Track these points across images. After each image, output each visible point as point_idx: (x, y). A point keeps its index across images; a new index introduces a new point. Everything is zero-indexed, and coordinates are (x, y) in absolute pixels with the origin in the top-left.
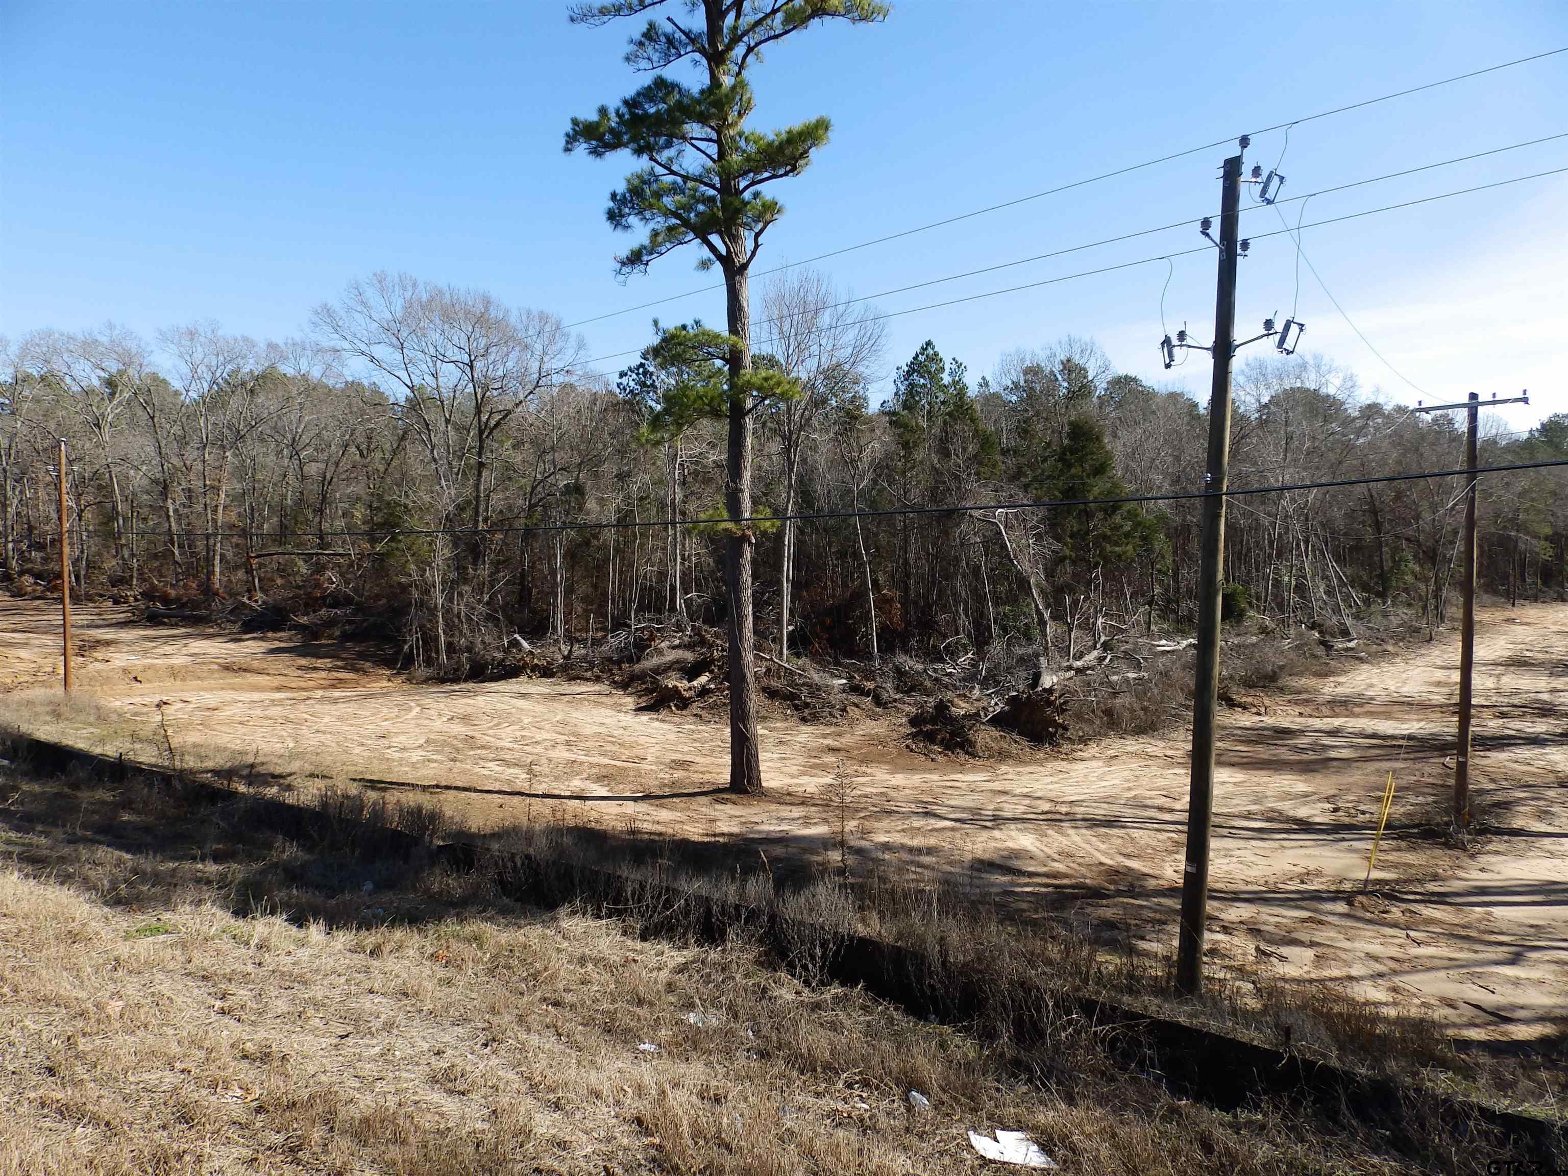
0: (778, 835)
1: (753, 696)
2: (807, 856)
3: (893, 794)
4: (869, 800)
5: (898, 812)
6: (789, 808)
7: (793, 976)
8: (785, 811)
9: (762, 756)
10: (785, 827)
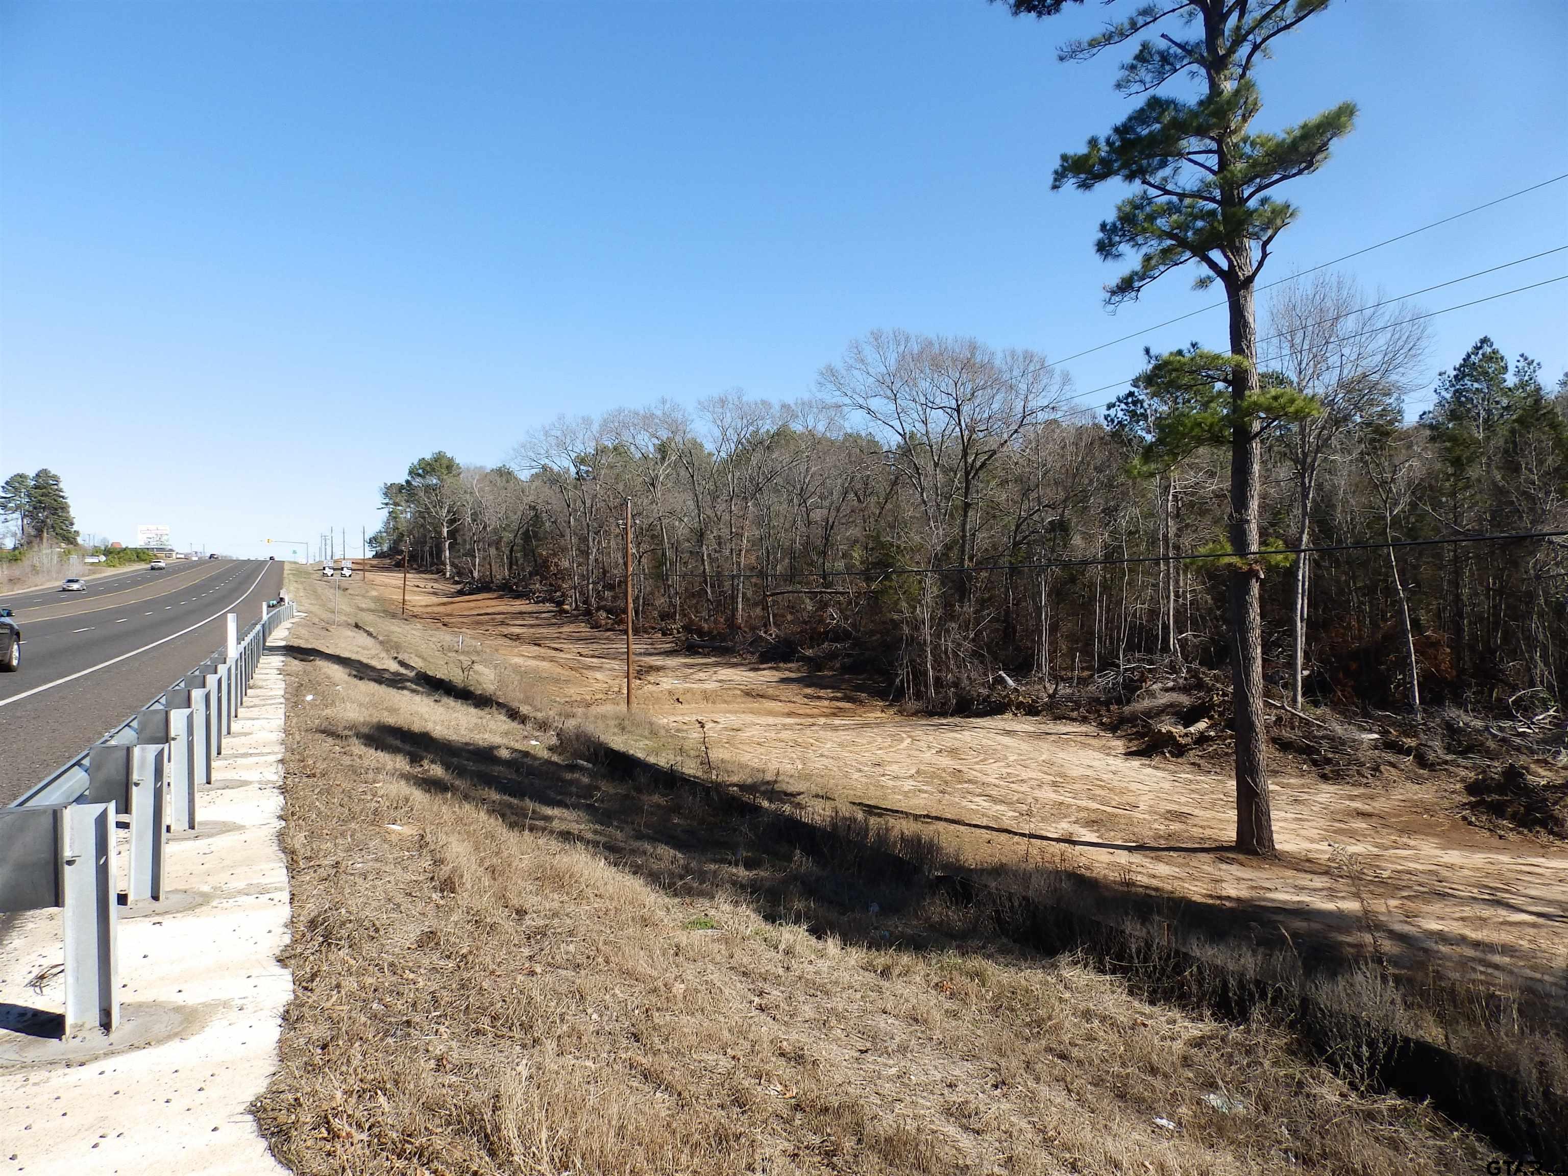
0: (1296, 906)
1: (1263, 747)
2: (1333, 934)
3: (1444, 873)
4: (1414, 878)
5: (1455, 897)
6: (1309, 876)
7: (1336, 1074)
8: (1305, 880)
9: (1274, 814)
10: (1304, 898)
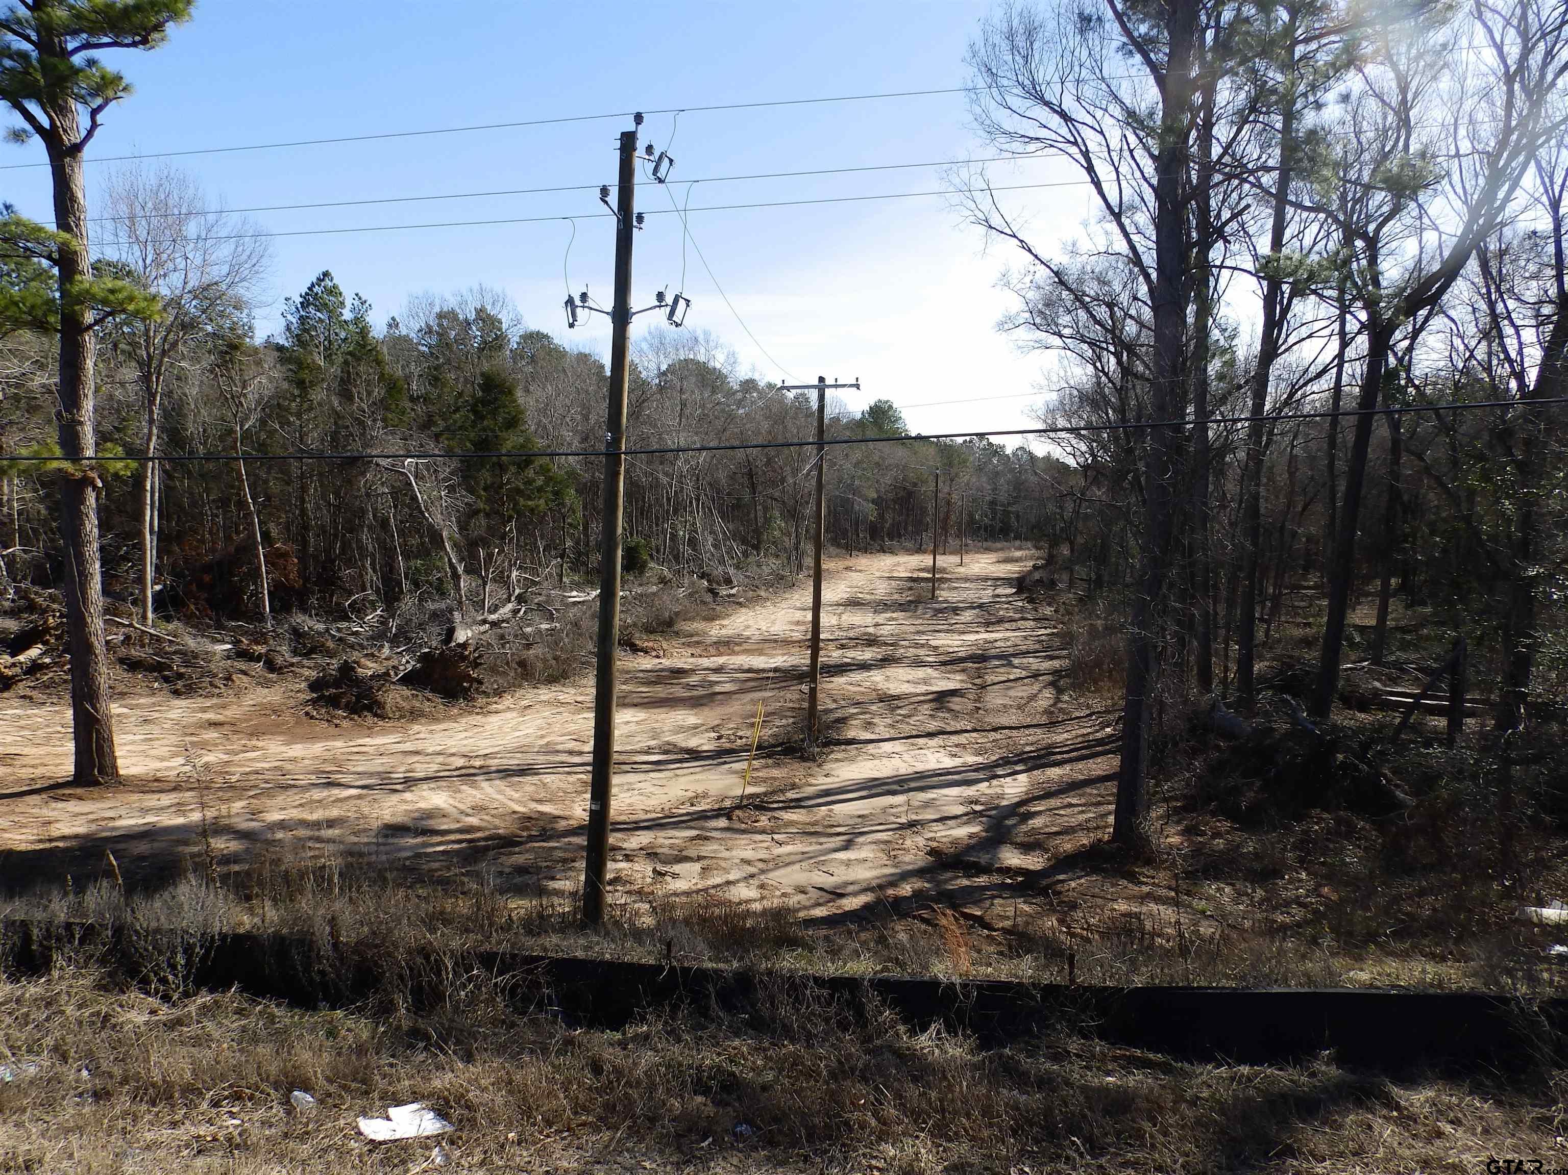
0: (142, 828)
1: (104, 670)
2: (180, 849)
3: (288, 766)
4: (260, 777)
5: (294, 786)
6: (157, 796)
7: (148, 993)
8: (152, 801)
9: (117, 739)
10: (150, 819)
